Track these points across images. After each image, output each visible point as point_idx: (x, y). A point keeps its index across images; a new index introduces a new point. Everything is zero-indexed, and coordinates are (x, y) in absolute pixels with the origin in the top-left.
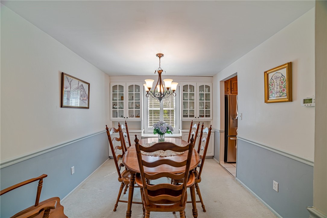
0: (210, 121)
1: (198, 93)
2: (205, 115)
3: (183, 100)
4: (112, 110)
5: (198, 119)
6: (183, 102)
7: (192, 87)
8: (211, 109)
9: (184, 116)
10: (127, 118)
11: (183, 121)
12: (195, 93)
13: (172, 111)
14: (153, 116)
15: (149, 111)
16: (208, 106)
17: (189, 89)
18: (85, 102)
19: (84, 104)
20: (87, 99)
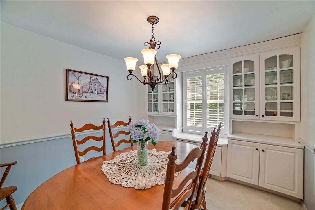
0: (295, 125)
1: (263, 71)
2: (278, 111)
3: (234, 86)
4: (148, 103)
5: (261, 118)
6: (234, 90)
7: (250, 64)
8: (295, 101)
9: (235, 113)
10: (161, 112)
11: (233, 121)
12: (256, 72)
13: (221, 104)
14: (194, 111)
15: (188, 104)
16: (287, 95)
17: (245, 67)
18: (101, 95)
19: (100, 97)
20: (105, 93)
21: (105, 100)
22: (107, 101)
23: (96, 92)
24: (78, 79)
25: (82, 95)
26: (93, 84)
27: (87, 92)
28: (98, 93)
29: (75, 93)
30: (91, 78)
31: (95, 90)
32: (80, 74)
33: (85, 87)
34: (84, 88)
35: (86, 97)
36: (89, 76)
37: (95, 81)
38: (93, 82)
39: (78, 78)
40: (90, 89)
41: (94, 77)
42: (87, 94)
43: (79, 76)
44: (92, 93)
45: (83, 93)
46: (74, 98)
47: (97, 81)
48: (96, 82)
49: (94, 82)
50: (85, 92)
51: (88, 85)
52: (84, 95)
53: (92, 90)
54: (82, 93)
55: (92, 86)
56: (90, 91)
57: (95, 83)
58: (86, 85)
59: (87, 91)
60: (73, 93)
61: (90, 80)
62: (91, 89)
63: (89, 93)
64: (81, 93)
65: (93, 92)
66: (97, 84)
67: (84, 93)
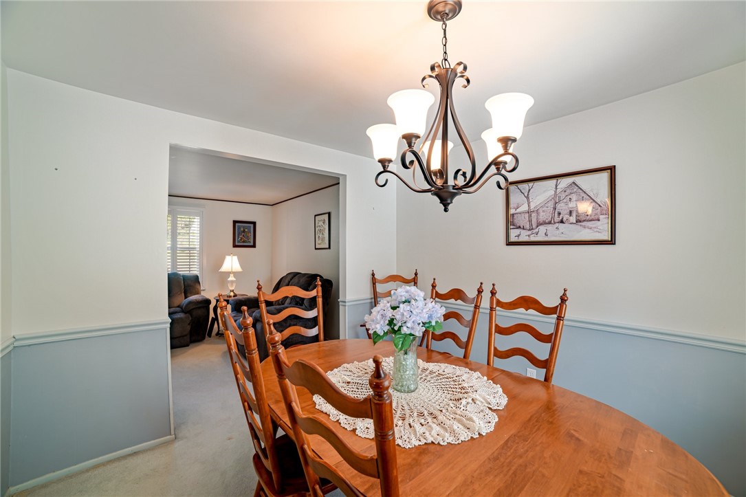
18: (590, 226)
19: (587, 231)
20: (601, 217)
21: (607, 237)
22: (612, 242)
23: (573, 219)
24: (527, 197)
25: (537, 230)
26: (565, 200)
27: (550, 223)
28: (578, 221)
29: (522, 227)
30: (556, 186)
31: (570, 213)
32: (531, 184)
33: (543, 211)
34: (542, 214)
35: (546, 235)
36: (553, 182)
37: (568, 191)
38: (563, 195)
39: (528, 195)
40: (556, 213)
41: (565, 182)
42: (550, 227)
43: (529, 190)
44: (562, 222)
45: (539, 224)
46: (522, 239)
47: (575, 190)
48: (571, 193)
49: (567, 193)
50: (544, 223)
51: (551, 205)
52: (542, 229)
53: (561, 216)
54: (537, 226)
55: (560, 207)
56: (557, 219)
57: (569, 197)
58: (546, 205)
59: (550, 219)
60: (520, 227)
61: (555, 192)
62: (559, 214)
63: (555, 223)
64: (534, 227)
65: (565, 219)
66: (574, 197)
67: (541, 224)
